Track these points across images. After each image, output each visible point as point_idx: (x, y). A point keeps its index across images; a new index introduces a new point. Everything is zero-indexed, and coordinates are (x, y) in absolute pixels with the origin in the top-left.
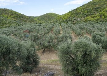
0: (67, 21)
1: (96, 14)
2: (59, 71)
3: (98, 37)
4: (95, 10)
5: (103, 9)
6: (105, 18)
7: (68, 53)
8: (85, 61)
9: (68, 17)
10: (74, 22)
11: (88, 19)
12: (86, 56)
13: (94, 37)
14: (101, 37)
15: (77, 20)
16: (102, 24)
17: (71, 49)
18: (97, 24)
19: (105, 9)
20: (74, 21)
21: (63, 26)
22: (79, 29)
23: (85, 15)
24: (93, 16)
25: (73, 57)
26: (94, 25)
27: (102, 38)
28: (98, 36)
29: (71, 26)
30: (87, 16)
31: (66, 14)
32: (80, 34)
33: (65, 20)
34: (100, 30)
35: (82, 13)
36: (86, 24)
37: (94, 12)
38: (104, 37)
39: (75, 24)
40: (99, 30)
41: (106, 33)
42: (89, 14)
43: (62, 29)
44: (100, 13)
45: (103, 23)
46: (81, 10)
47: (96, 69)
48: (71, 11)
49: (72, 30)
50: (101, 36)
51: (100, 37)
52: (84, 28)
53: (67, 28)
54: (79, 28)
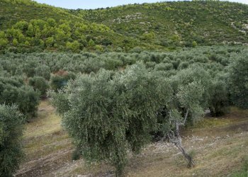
3: (9, 89)
5: (14, 23)
6: (21, 44)
14: (16, 88)
16: (15, 57)
18: (4, 56)
19: (18, 23)
27: (19, 90)
28: (9, 85)
34: (11, 72)
38: (23, 87)
40: (9, 71)
41: (25, 77)
44: (8, 30)
45: (18, 55)
50: (15, 84)
51: (13, 87)
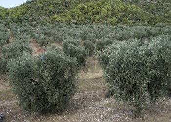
0: (20, 21)
1: (66, 12)
2: (13, 109)
3: (71, 47)
4: (65, 6)
5: (76, 6)
6: (79, 19)
7: (27, 75)
8: (56, 85)
9: (21, 13)
10: (34, 23)
11: (56, 20)
12: (58, 76)
13: (66, 47)
14: (75, 46)
15: (38, 19)
16: (76, 27)
17: (31, 69)
18: (69, 26)
19: (78, 6)
20: (32, 21)
21: (14, 29)
22: (42, 35)
23: (51, 11)
24: (63, 14)
25: (36, 80)
26: (65, 28)
27: (77, 48)
28: (71, 45)
29: (29, 30)
30: (53, 14)
31: (17, 7)
32: (44, 43)
33: (16, 18)
35: (45, 8)
36: (53, 27)
37: (64, 9)
38: (79, 46)
39: (35, 26)
40: (72, 36)
41: (81, 40)
42: (57, 10)
43: (13, 34)
44: (73, 10)
45: (77, 26)
46: (43, 3)
47: (72, 93)
48: (27, 3)
49: (31, 37)
50: (75, 44)
52: (50, 33)
53: (21, 32)
54: (43, 33)
